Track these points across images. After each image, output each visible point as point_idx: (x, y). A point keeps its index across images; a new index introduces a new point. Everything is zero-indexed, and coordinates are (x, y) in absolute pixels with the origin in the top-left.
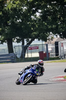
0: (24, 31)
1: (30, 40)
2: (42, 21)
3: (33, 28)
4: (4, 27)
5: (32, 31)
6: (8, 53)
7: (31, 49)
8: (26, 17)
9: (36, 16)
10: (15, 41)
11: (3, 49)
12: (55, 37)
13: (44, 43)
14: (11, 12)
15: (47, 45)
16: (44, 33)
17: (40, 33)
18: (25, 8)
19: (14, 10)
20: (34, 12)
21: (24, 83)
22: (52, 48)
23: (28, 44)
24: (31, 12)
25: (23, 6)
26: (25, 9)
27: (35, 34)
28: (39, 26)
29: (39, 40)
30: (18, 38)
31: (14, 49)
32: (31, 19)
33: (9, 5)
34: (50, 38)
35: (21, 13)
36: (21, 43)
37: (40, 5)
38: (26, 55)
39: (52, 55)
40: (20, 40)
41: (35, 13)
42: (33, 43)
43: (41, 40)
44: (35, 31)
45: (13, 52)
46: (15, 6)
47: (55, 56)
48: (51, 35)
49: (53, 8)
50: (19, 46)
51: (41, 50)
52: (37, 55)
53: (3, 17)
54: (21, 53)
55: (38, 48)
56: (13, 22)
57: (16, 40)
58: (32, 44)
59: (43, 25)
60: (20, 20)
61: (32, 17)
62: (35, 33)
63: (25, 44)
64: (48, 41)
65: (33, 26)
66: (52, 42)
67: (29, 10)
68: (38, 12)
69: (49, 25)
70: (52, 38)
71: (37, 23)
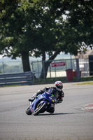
0: (45, 41)
1: (53, 53)
2: (71, 27)
3: (58, 36)
4: (18, 35)
5: (57, 41)
6: (22, 72)
7: (55, 66)
8: (48, 20)
9: (62, 19)
10: (32, 55)
11: (16, 67)
12: (89, 48)
13: (73, 57)
14: (27, 14)
15: (77, 61)
16: (73, 43)
17: (67, 44)
18: (46, 8)
19: (31, 11)
20: (59, 14)
21: (35, 113)
22: (84, 64)
23: (50, 59)
24: (55, 14)
25: (44, 6)
26: (47, 10)
27: (60, 45)
28: (66, 34)
29: (66, 53)
30: (37, 50)
31: (31, 66)
32: (55, 23)
33: (24, 5)
34: (82, 50)
35: (40, 15)
36: (41, 57)
37: (68, 4)
38: (48, 74)
39: (85, 74)
40: (40, 54)
41: (61, 15)
42: (58, 58)
43: (69, 54)
44: (60, 41)
45: (30, 70)
46: (33, 6)
47: (88, 76)
48: (83, 46)
49: (87, 8)
50: (38, 62)
51: (69, 67)
52: (63, 74)
53: (15, 21)
54: (40, 71)
55: (64, 65)
56: (29, 29)
57: (34, 53)
58: (56, 59)
59: (72, 31)
60: (40, 26)
61: (56, 21)
62: (60, 43)
63: (47, 59)
64: (79, 54)
65: (58, 33)
66: (85, 55)
67: (51, 12)
68: (64, 13)
69: (81, 32)
70: (85, 51)
71: (63, 30)
